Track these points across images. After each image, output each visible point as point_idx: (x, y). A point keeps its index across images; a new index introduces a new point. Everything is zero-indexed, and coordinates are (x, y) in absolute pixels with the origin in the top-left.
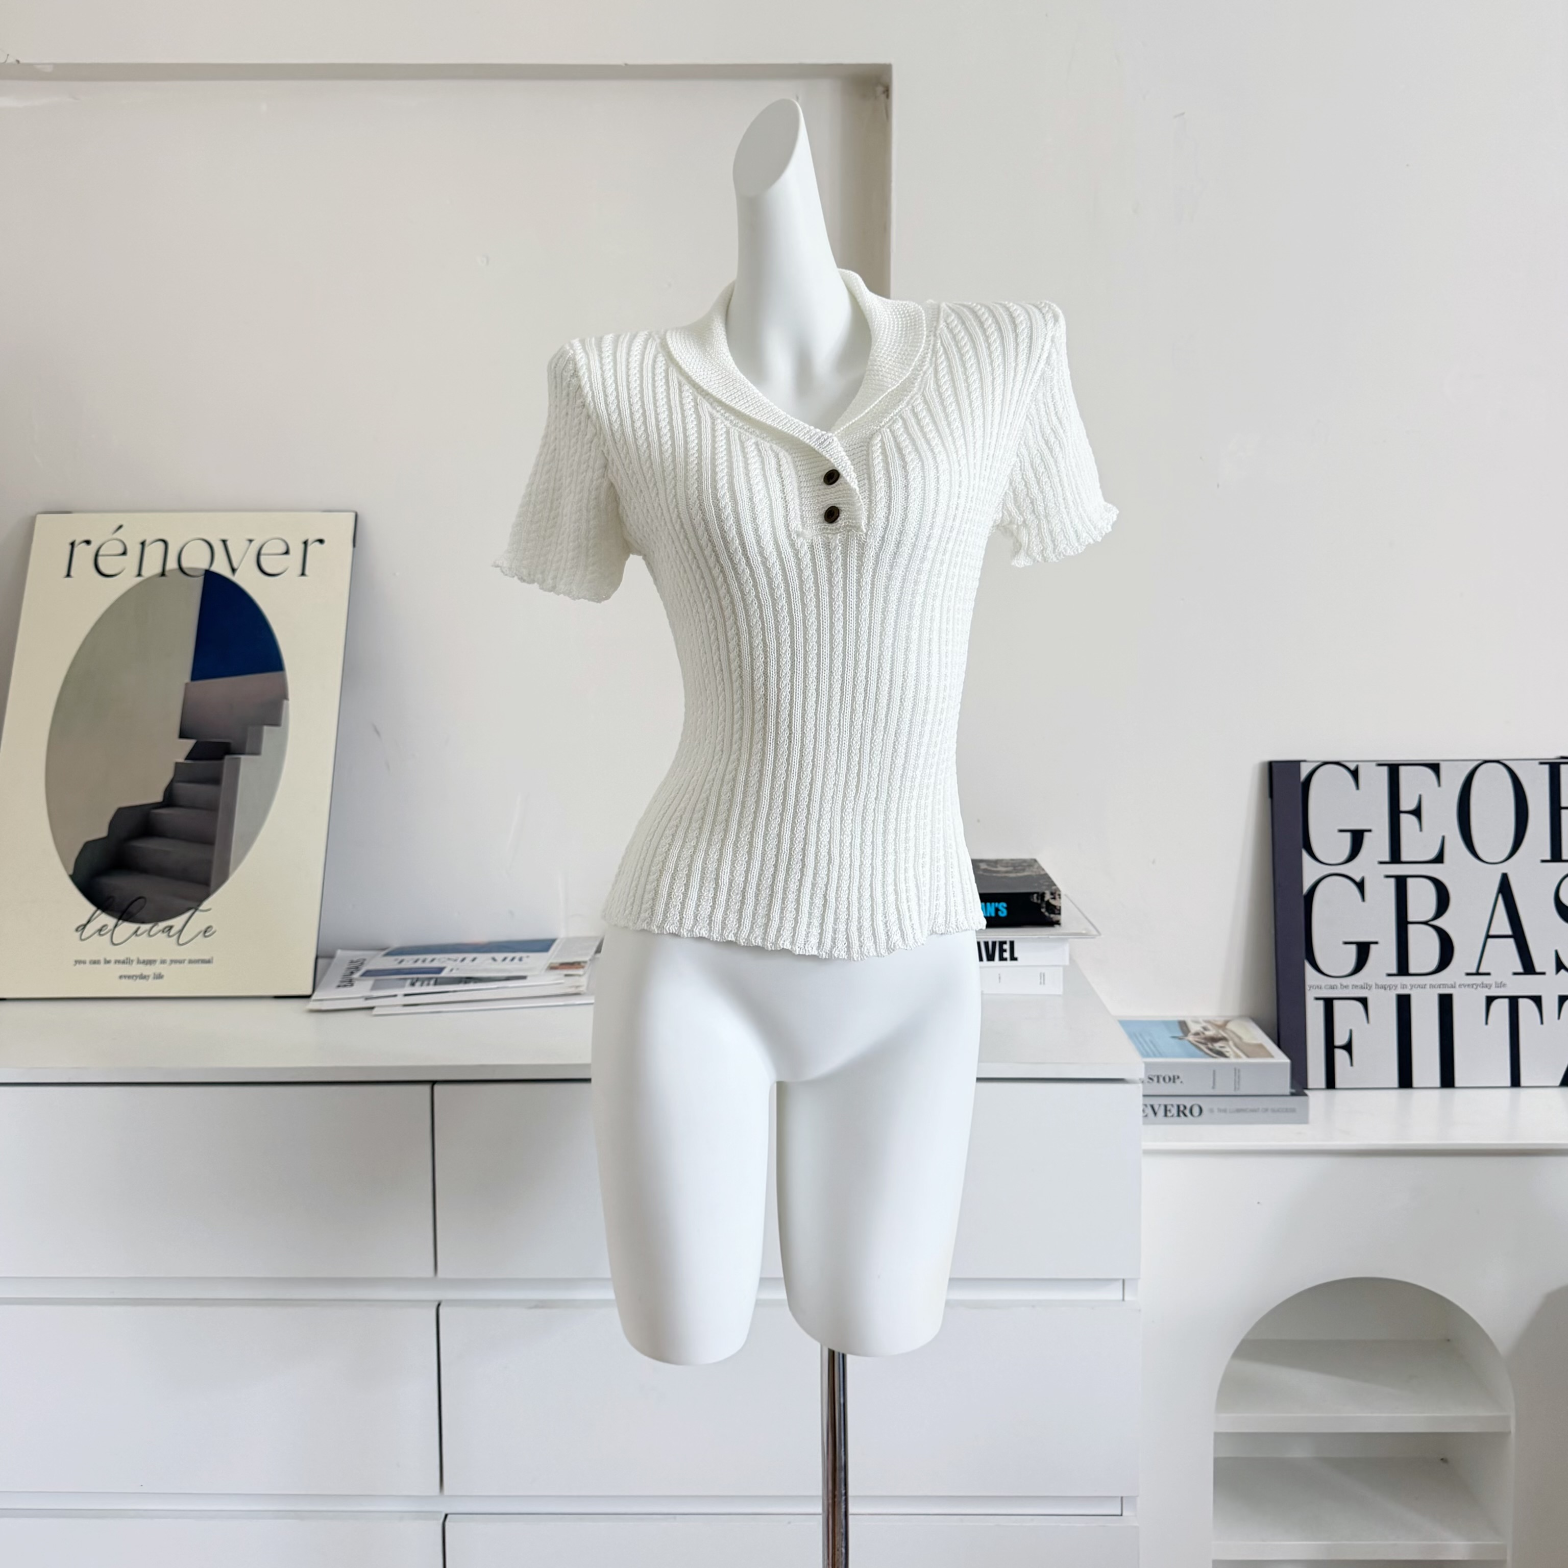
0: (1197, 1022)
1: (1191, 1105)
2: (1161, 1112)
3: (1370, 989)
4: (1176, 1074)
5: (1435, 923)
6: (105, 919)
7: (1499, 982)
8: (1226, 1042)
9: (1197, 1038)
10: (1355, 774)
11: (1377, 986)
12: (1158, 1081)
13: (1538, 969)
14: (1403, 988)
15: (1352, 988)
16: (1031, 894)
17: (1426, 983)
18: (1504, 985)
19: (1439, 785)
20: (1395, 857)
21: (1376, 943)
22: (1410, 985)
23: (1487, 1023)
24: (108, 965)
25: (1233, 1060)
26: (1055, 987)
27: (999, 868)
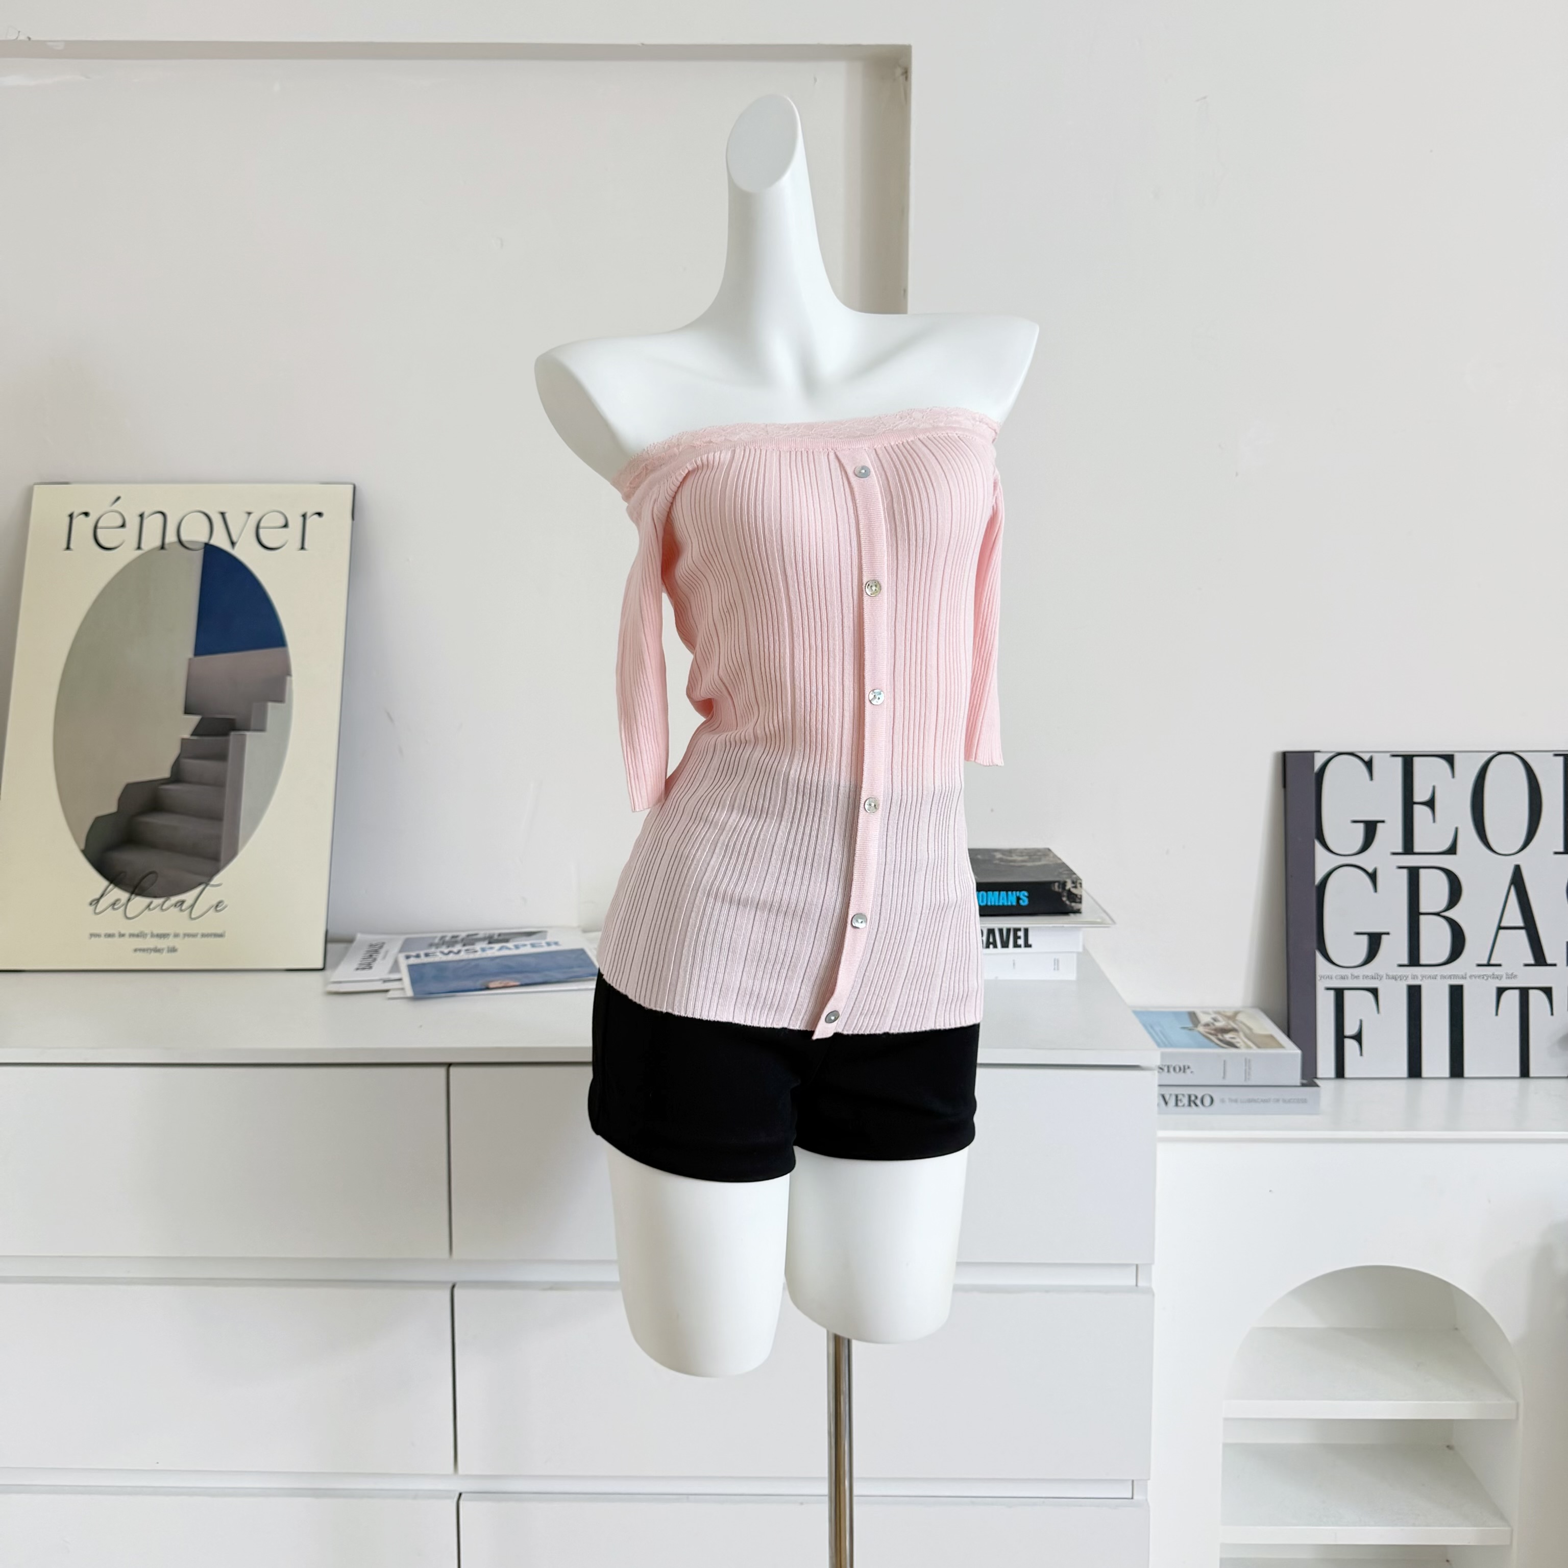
0: (1207, 1013)
1: (1202, 1094)
2: (1172, 1102)
3: (1381, 979)
4: (1186, 1064)
5: (1446, 914)
6: (118, 894)
7: (1510, 974)
8: (1236, 1033)
9: (1206, 1029)
10: (1369, 764)
11: (1388, 977)
12: (1168, 1071)
13: (1549, 961)
14: (1414, 978)
15: (1363, 978)
16: (1052, 883)
17: (1436, 973)
18: (1516, 976)
19: (1453, 776)
20: (1408, 848)
21: (1388, 934)
22: (1421, 976)
23: (1497, 1014)
24: (121, 939)
25: (1243, 1050)
26: (1069, 973)
27: (1015, 858)
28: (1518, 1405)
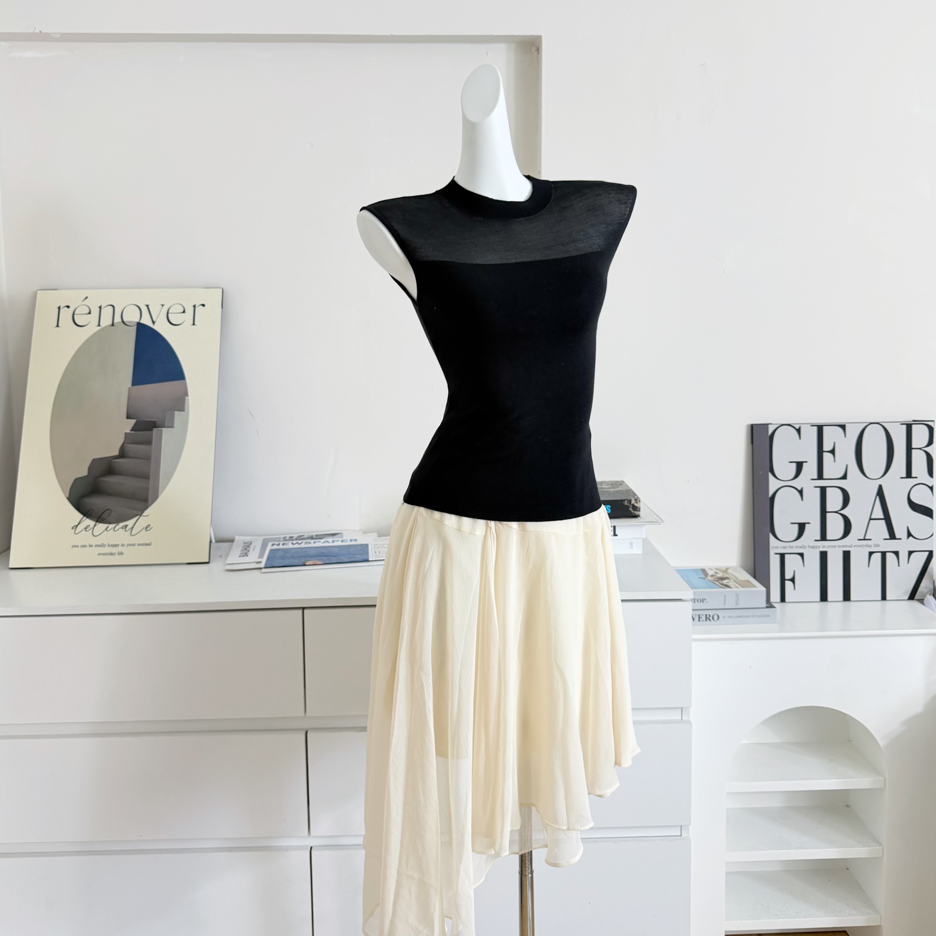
0: (711, 569)
1: (713, 614)
2: (697, 619)
3: (805, 548)
4: (704, 597)
5: (841, 512)
6: (88, 522)
7: (876, 543)
8: (729, 580)
9: (713, 578)
10: (799, 430)
11: (809, 547)
13: (897, 537)
14: (823, 547)
15: (795, 548)
16: (624, 500)
17: (835, 545)
18: (879, 545)
19: (845, 436)
20: (820, 476)
21: (809, 523)
22: (827, 546)
23: (869, 566)
24: (91, 548)
25: (734, 589)
26: (638, 550)
27: (604, 486)
28: (885, 780)
